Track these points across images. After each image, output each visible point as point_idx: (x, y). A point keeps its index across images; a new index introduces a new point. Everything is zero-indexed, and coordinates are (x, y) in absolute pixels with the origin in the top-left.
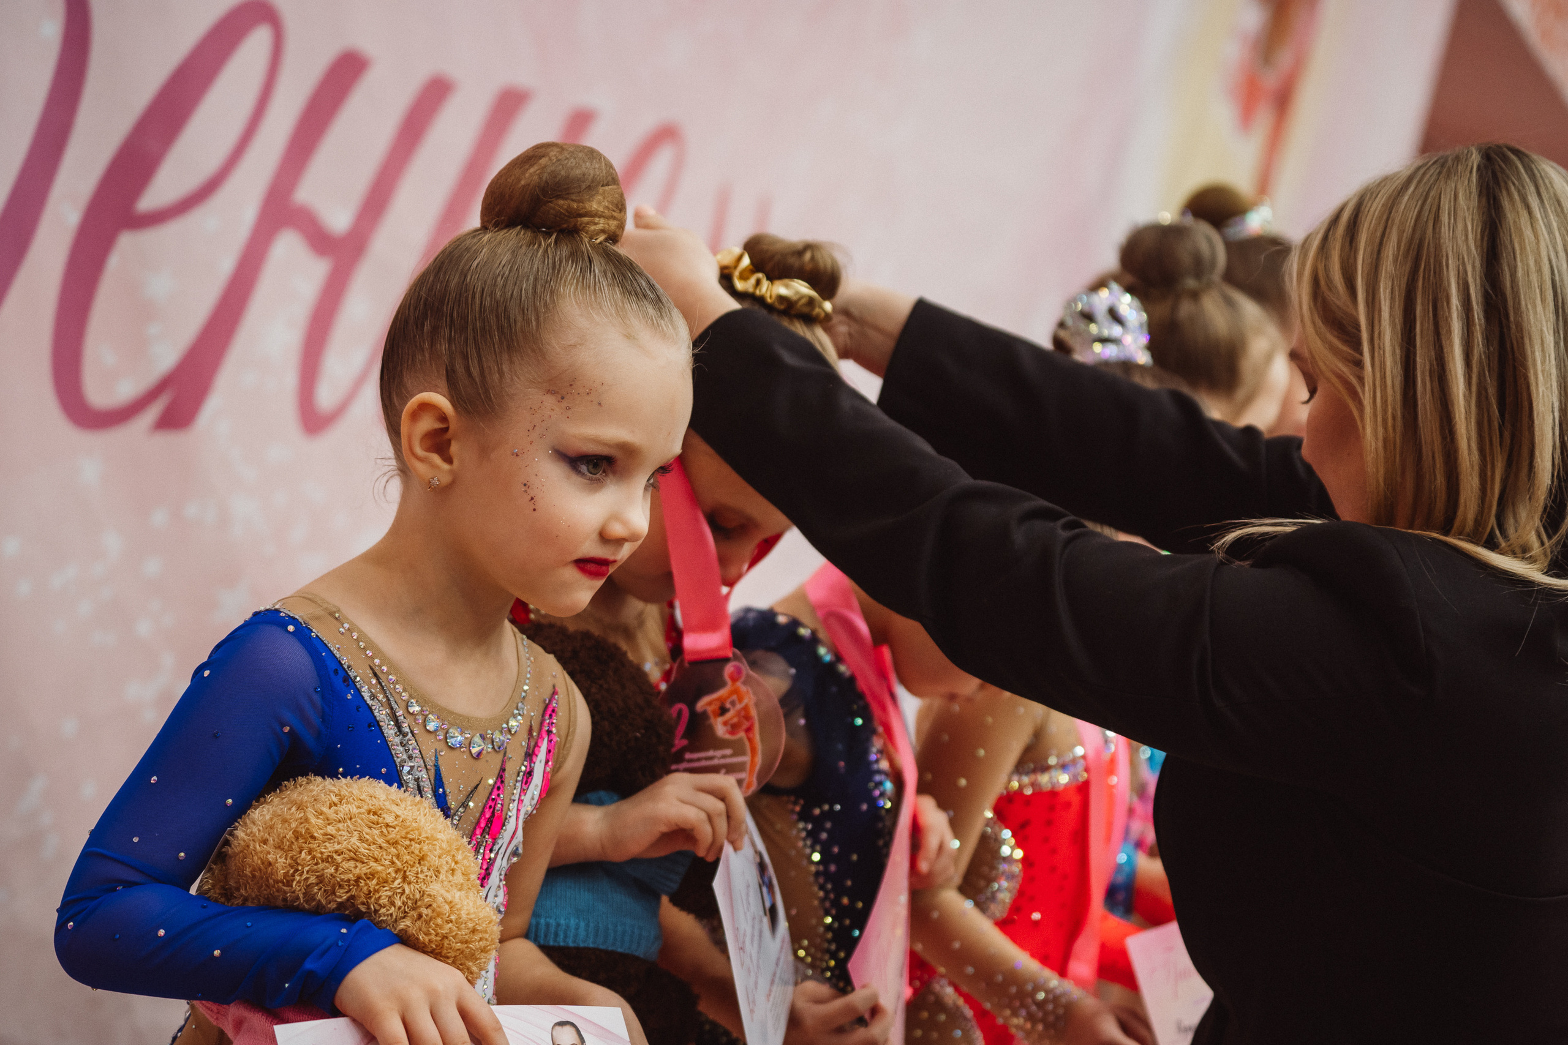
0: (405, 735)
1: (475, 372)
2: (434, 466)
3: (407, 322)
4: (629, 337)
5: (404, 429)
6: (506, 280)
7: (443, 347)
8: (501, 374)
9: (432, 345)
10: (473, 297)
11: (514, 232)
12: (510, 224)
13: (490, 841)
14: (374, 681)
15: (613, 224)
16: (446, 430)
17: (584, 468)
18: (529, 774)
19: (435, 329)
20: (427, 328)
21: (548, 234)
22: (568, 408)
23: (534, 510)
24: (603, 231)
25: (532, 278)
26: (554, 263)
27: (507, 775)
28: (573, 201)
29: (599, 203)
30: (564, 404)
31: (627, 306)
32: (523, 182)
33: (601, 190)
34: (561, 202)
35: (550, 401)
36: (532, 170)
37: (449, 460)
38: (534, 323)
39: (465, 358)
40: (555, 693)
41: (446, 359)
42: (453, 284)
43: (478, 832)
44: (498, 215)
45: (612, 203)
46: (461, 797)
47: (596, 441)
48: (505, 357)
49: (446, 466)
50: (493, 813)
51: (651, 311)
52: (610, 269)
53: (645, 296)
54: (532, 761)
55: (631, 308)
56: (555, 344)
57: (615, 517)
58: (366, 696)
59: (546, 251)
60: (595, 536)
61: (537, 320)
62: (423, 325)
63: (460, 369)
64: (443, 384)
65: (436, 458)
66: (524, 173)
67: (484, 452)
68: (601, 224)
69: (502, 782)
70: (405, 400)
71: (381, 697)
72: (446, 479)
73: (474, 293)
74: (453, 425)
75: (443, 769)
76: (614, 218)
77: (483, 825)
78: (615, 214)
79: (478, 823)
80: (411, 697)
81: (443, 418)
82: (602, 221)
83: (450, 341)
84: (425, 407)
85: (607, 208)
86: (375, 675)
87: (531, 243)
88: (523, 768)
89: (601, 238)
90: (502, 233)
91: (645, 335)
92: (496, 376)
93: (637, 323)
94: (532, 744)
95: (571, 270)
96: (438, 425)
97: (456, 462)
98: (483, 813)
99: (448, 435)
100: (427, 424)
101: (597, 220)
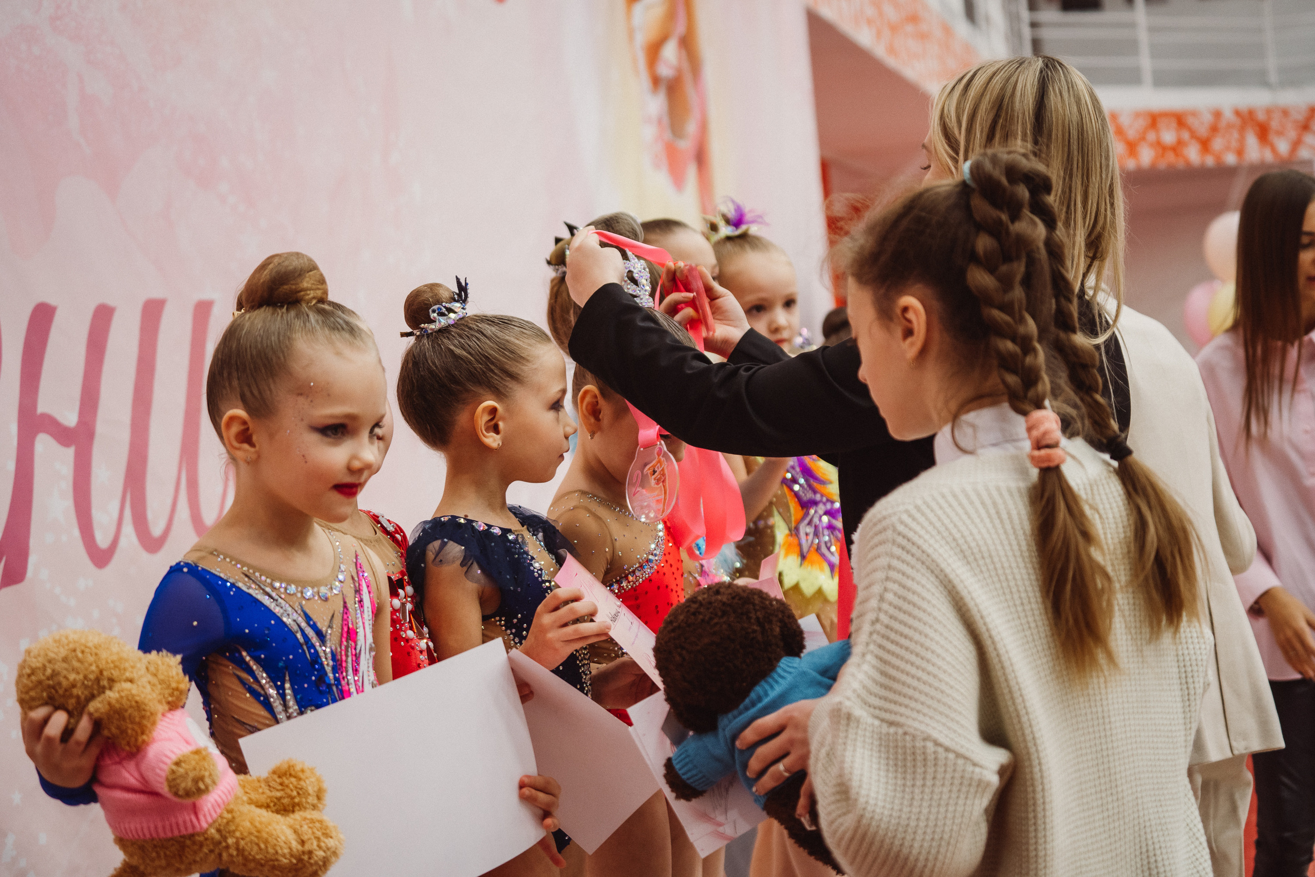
0: (277, 600)
1: (256, 392)
2: (245, 451)
3: (214, 374)
4: (338, 354)
5: (224, 434)
6: (262, 338)
7: (235, 383)
8: (270, 390)
9: (230, 384)
10: (246, 351)
11: (263, 309)
12: (260, 306)
13: (353, 644)
14: (246, 579)
15: (319, 293)
16: (248, 429)
17: (329, 433)
18: (361, 601)
19: (230, 374)
20: (225, 375)
21: (282, 307)
22: (312, 401)
23: (306, 462)
24: (314, 298)
25: (276, 334)
26: (287, 322)
27: (349, 605)
28: (292, 284)
29: (308, 282)
30: (309, 400)
31: (333, 337)
32: (262, 281)
33: (307, 275)
34: (286, 287)
35: (301, 399)
36: (265, 273)
37: (252, 445)
38: (282, 358)
39: (249, 386)
40: (357, 556)
41: (238, 389)
42: (234, 346)
43: (344, 640)
44: (253, 301)
45: (316, 281)
46: (327, 623)
47: (332, 416)
48: (271, 381)
49: (252, 450)
50: (348, 628)
51: (347, 335)
52: (320, 318)
53: (343, 329)
54: (360, 594)
55: (336, 336)
56: (297, 367)
57: (354, 457)
58: (244, 588)
59: (282, 316)
60: (345, 471)
61: (284, 357)
62: (223, 373)
63: (248, 394)
64: (240, 403)
65: (246, 446)
66: (262, 275)
67: (271, 436)
68: (312, 294)
69: (347, 609)
70: (221, 418)
71: (253, 586)
72: (254, 456)
73: (246, 349)
74: (251, 425)
75: (308, 611)
76: (319, 289)
77: (345, 635)
78: (319, 287)
79: (342, 635)
80: (273, 580)
81: (244, 423)
82: (312, 292)
83: (239, 379)
84: (232, 419)
85: (313, 284)
86: (246, 576)
87: (273, 314)
88: (357, 599)
89: (314, 302)
90: (256, 312)
91: (347, 351)
92: (268, 392)
93: (340, 345)
94: (357, 585)
95: (298, 323)
96: (242, 427)
97: (257, 445)
98: (342, 629)
99: (250, 431)
100: (235, 429)
101: (308, 292)
